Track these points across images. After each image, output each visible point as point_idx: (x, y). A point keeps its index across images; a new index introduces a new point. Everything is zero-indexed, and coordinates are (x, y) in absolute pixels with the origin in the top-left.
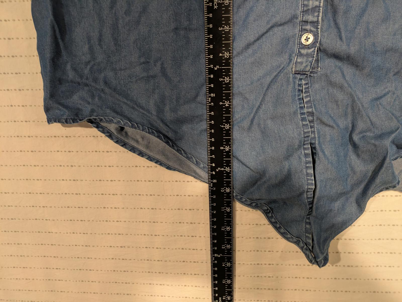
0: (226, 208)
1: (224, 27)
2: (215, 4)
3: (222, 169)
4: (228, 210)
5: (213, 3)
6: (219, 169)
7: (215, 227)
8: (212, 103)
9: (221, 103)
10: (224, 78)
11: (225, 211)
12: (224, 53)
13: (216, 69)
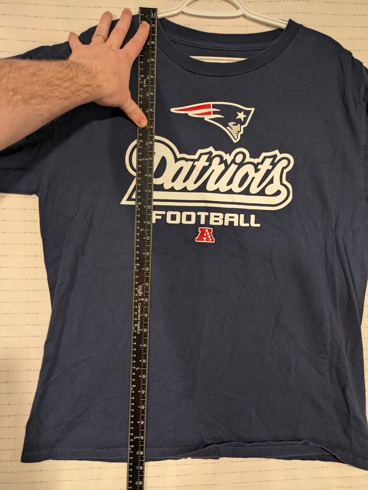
0: (139, 467)
1: (143, 345)
2: (138, 331)
3: (138, 437)
4: (141, 468)
5: (137, 331)
6: (136, 437)
7: (131, 482)
8: (133, 391)
9: (139, 392)
10: (142, 376)
11: (139, 469)
12: (143, 360)
13: (137, 369)
